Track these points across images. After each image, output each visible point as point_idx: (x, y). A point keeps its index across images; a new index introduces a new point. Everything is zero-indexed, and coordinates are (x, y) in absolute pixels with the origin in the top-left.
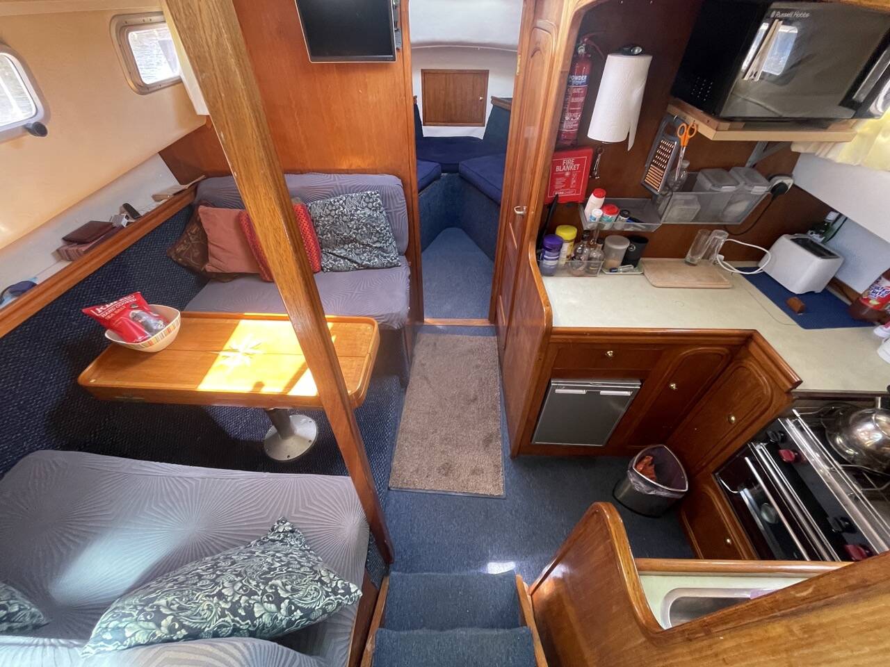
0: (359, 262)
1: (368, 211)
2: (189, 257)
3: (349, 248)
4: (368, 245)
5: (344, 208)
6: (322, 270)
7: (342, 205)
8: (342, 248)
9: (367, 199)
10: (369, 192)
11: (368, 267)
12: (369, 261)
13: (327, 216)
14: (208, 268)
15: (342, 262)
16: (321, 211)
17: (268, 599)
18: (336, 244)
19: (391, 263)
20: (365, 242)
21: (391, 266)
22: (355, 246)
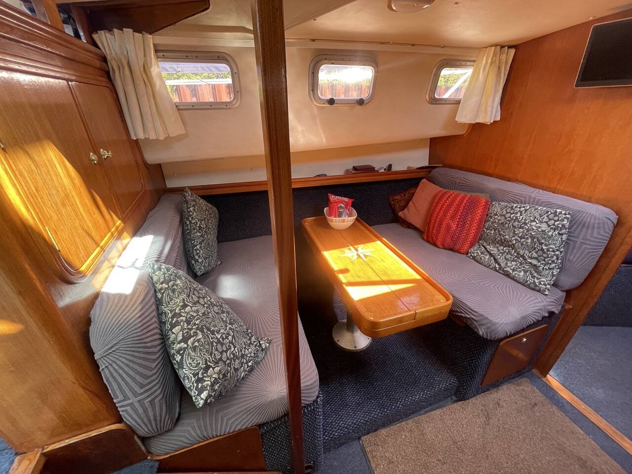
0: (503, 265)
1: (544, 227)
2: (397, 204)
3: (503, 250)
4: (523, 257)
5: (521, 215)
6: (467, 254)
7: (521, 212)
8: (497, 248)
9: (551, 216)
10: (558, 210)
11: (507, 275)
12: (514, 270)
13: (501, 215)
14: (401, 214)
15: (487, 257)
16: (499, 210)
17: (185, 333)
18: (494, 242)
19: (536, 286)
20: (522, 252)
21: (535, 288)
22: (509, 251)
